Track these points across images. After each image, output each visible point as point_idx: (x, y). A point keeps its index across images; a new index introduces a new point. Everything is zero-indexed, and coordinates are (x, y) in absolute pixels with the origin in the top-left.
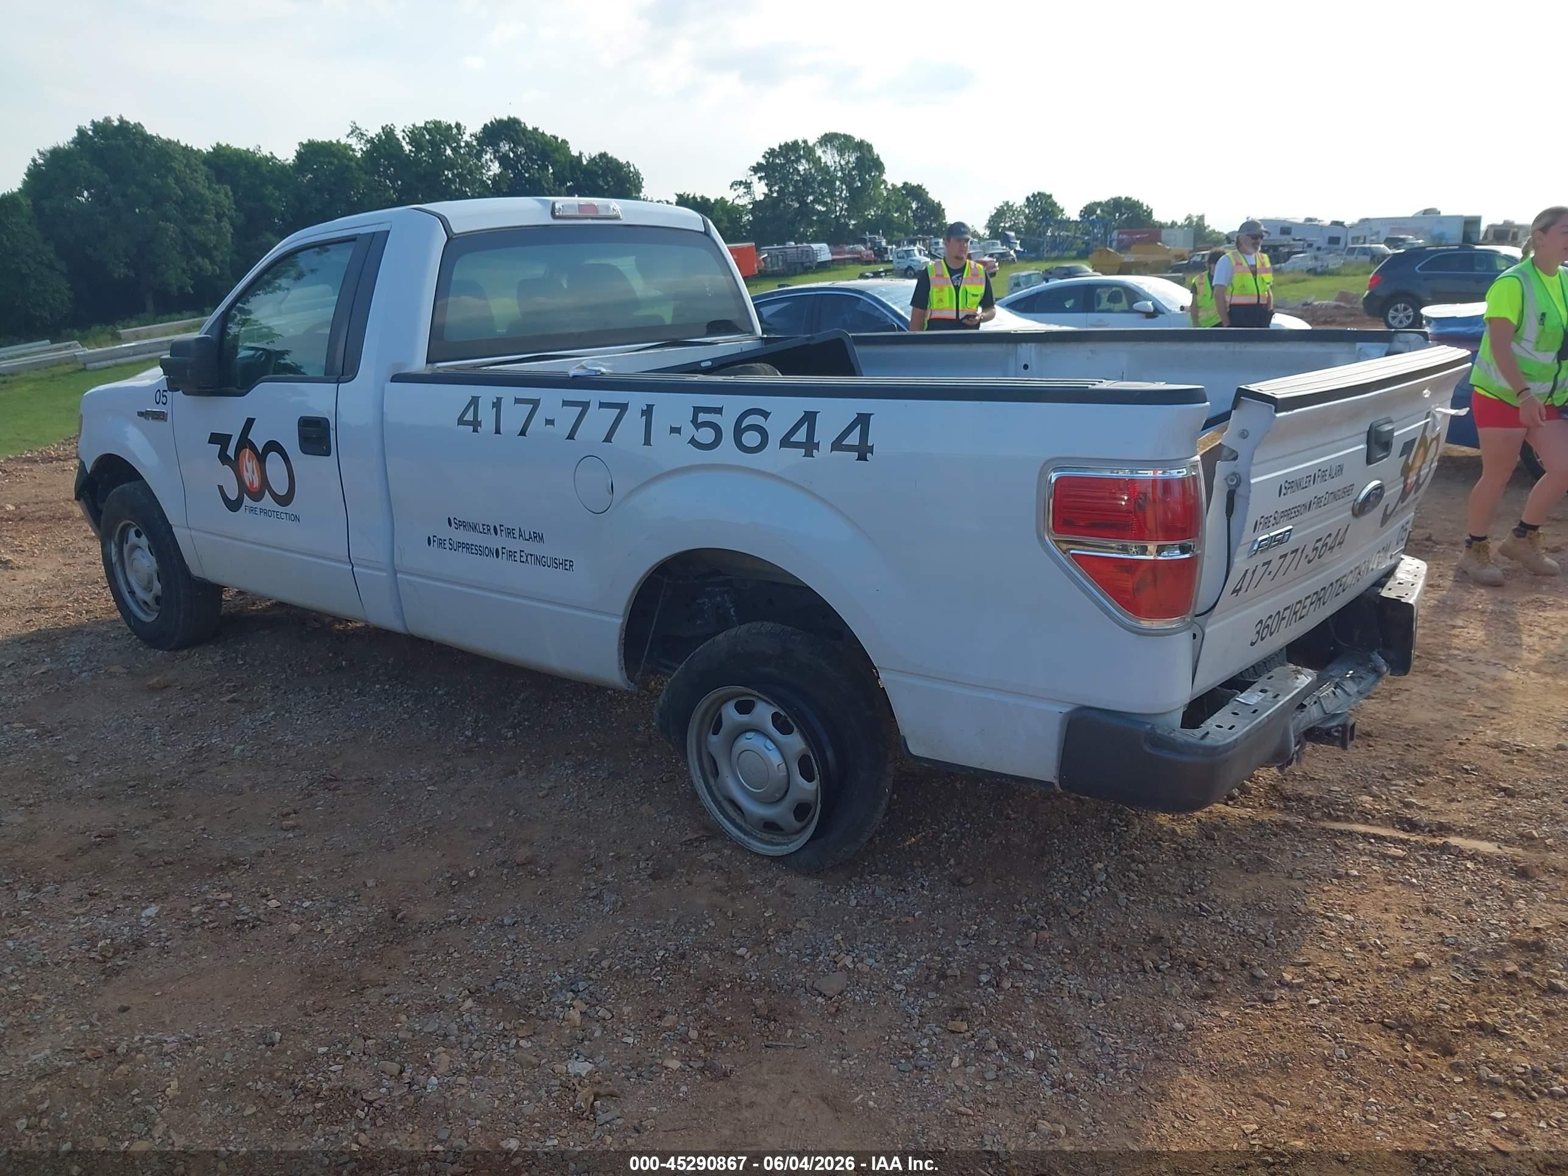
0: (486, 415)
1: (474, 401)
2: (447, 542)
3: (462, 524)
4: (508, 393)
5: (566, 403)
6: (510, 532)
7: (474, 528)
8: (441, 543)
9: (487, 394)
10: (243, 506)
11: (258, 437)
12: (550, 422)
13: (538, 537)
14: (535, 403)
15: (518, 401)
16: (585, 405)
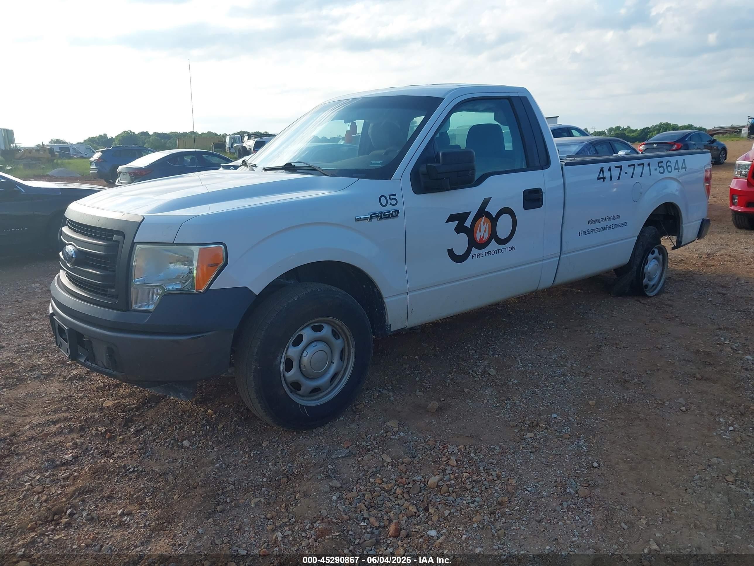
0: (607, 174)
1: (602, 170)
2: (587, 232)
3: (594, 221)
4: (612, 165)
5: (629, 166)
6: (610, 219)
7: (597, 221)
8: (584, 233)
9: (606, 166)
10: (471, 255)
11: (493, 209)
12: (626, 173)
13: (618, 217)
14: (621, 167)
15: (616, 167)
16: (634, 165)
